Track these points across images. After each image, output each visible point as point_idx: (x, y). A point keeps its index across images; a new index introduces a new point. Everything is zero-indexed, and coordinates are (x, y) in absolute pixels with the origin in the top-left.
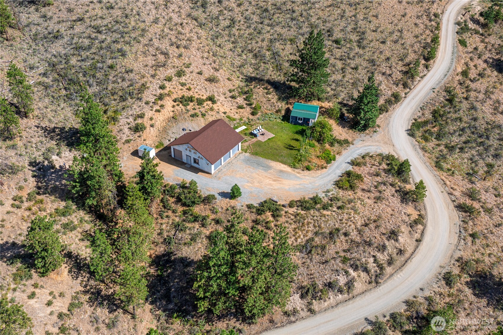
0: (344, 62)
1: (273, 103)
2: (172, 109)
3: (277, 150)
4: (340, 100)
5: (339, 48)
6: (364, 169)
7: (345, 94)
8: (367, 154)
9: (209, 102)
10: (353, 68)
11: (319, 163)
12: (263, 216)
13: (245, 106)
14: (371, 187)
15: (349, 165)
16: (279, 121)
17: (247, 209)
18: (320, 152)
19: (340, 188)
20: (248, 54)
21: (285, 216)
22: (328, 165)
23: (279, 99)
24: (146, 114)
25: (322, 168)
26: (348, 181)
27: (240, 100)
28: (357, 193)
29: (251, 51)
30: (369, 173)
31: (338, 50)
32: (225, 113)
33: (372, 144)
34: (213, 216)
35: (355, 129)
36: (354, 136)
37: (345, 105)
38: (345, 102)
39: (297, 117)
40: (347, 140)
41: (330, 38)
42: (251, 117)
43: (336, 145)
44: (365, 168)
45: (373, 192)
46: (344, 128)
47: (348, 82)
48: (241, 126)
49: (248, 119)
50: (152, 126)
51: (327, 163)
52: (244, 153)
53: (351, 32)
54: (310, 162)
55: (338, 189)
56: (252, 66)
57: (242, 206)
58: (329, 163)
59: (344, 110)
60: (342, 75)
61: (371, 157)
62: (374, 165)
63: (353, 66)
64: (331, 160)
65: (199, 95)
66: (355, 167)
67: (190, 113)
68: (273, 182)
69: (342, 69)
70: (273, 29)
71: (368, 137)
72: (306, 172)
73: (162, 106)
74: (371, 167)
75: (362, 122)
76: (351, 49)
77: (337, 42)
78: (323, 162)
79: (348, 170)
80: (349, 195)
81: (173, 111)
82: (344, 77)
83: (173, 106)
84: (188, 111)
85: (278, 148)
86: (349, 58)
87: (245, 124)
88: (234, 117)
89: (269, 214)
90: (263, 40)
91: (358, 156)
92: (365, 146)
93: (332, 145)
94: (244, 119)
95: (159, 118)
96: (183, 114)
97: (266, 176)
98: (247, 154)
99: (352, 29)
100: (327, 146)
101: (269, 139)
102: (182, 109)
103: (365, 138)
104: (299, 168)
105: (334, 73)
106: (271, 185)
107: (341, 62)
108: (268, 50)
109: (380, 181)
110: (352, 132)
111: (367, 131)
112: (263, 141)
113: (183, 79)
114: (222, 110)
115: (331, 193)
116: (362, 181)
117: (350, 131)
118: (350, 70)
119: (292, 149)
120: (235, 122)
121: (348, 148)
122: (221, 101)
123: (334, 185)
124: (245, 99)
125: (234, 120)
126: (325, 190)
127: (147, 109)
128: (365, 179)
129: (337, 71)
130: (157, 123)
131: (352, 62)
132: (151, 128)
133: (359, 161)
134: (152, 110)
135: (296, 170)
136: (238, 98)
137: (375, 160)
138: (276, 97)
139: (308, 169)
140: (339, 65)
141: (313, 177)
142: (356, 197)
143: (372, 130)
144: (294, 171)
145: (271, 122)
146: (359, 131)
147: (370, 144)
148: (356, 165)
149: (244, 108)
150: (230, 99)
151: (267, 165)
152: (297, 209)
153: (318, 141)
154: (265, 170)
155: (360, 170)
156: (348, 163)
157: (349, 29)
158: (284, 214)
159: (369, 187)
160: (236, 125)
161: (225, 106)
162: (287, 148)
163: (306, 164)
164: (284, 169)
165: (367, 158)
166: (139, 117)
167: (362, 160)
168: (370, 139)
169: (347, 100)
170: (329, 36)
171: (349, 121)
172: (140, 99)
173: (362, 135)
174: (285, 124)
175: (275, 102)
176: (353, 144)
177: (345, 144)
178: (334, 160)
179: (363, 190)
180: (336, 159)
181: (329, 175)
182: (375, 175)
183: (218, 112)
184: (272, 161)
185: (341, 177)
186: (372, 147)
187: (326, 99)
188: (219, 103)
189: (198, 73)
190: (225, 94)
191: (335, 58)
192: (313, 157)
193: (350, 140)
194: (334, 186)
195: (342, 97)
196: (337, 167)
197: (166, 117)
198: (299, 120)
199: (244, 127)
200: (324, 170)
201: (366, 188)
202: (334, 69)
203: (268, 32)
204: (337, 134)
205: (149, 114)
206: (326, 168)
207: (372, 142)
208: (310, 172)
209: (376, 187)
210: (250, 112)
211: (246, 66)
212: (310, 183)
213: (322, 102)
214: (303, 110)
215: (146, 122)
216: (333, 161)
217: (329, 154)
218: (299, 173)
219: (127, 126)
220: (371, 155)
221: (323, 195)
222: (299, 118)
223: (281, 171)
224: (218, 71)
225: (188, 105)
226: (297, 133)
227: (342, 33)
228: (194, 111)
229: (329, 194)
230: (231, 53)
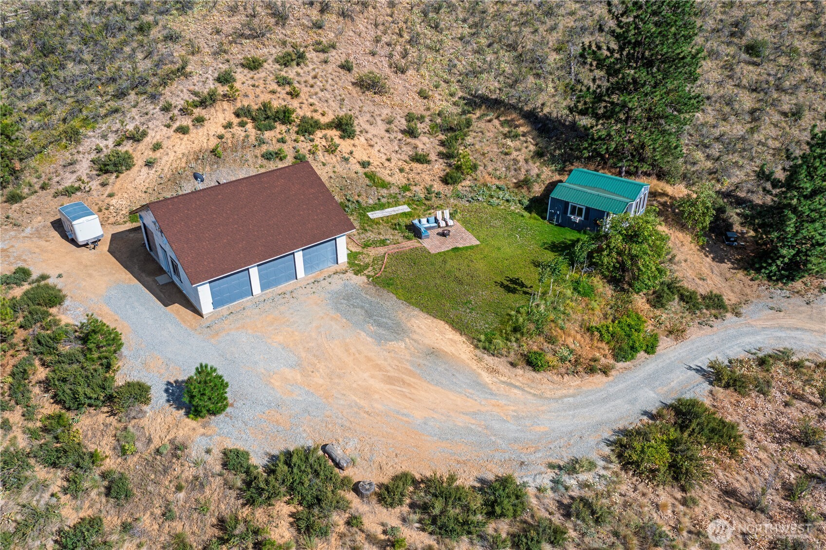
0: (761, 96)
1: (516, 161)
2: (221, 131)
3: (460, 282)
4: (727, 184)
5: (755, 64)
6: (755, 407)
7: (747, 175)
8: (782, 356)
9: (334, 133)
10: (785, 114)
11: (587, 352)
12: (259, 515)
13: (433, 157)
14: (767, 484)
15: (698, 378)
16: (515, 208)
17: (218, 468)
18: (605, 316)
19: (627, 464)
20: (502, 53)
21: (342, 536)
22: (620, 365)
23: (539, 154)
24: (151, 133)
25: (591, 370)
26: (673, 445)
27: (427, 144)
28: (694, 502)
29: (512, 47)
30: (771, 426)
31: (751, 68)
32: (364, 164)
33: (808, 326)
34: (111, 463)
35: (758, 271)
36: (748, 291)
37: (739, 202)
38: (742, 195)
39: (567, 203)
40: (719, 297)
41: (735, 40)
42: (438, 187)
43: (675, 304)
44: (761, 401)
45: (774, 511)
46: (721, 261)
47: (764, 145)
48: (397, 204)
49: (429, 190)
50: (149, 164)
51: (617, 357)
52: (350, 274)
53: (800, 32)
54: (551, 340)
55: (616, 467)
56: (502, 79)
57: (208, 452)
58: (625, 358)
59: (734, 215)
60: (749, 126)
61: (796, 366)
62: (801, 398)
63: (786, 108)
64: (633, 348)
65: (316, 111)
66: (720, 391)
67: (264, 148)
68: (376, 384)
69: (752, 112)
70: (585, 9)
71: (797, 300)
72: (523, 374)
73: (200, 121)
74: (787, 404)
75: (784, 252)
76: (790, 69)
77: (752, 49)
78: (603, 353)
79: (688, 396)
80: (658, 507)
81: (221, 137)
82: (752, 131)
83: (229, 126)
84: (262, 142)
85: (466, 279)
86: (778, 88)
87: (411, 202)
88: (389, 179)
89: (283, 509)
90: (553, 29)
91: (742, 356)
92: (781, 328)
93: (657, 300)
94: (413, 188)
95: (176, 149)
96: (243, 148)
97: (369, 359)
98: (361, 280)
99: (803, 27)
100: (640, 302)
101: (456, 249)
102: (247, 136)
103: (784, 304)
104: (499, 355)
105: (725, 120)
106: (367, 393)
107: (754, 95)
108: (558, 50)
109: (813, 469)
110: (747, 280)
111: (798, 285)
112: (433, 252)
113: (291, 73)
114: (361, 154)
115: (583, 477)
116: (733, 453)
117: (740, 274)
118: (776, 117)
119: (513, 291)
120: (384, 192)
121: (717, 323)
122: (369, 136)
123: (609, 443)
124: (442, 143)
125: (385, 185)
126: (564, 458)
127: (158, 123)
128: (750, 445)
129: (737, 115)
130: (165, 158)
131: (787, 98)
132: (145, 170)
133: (744, 371)
134: (168, 126)
135: (489, 360)
136: (424, 139)
137: (808, 382)
138: (532, 148)
139: (532, 362)
140: (747, 101)
141: (540, 397)
142: (686, 522)
143: (816, 282)
144: (480, 360)
145: (490, 209)
146: (769, 278)
147: (799, 325)
148: (727, 386)
149: (428, 162)
150: (400, 136)
151: (398, 325)
152: (404, 520)
153: (614, 281)
154: (379, 339)
155: (737, 404)
156: (699, 370)
157: (795, 24)
158: (342, 528)
159: (759, 484)
160: (384, 200)
161: (377, 148)
162: (502, 285)
163: (533, 344)
164: (448, 349)
165: (778, 369)
166: (128, 138)
167: (756, 371)
168: (805, 308)
169: (749, 191)
170: (733, 34)
171: (744, 248)
172: (153, 97)
173: (779, 293)
174: (532, 220)
175: (521, 158)
176: (738, 314)
177: (708, 307)
178: (650, 349)
179: (729, 493)
180: (660, 349)
181: (605, 400)
182: (794, 439)
183: (346, 160)
184: (423, 315)
185: (652, 417)
186: (806, 336)
187: (684, 177)
188: (361, 140)
189: (342, 67)
190: (390, 122)
191: (738, 86)
192: (573, 328)
193: (730, 298)
194: (607, 451)
195: (735, 180)
196: (650, 380)
197: (196, 147)
198: (573, 213)
199: (405, 208)
200: (599, 378)
201: (744, 489)
202: (727, 109)
203: (572, 13)
204: (690, 274)
205: (157, 132)
206: (605, 371)
207: (811, 318)
208: (537, 376)
209: (790, 492)
210: (442, 174)
211: (485, 76)
212: (517, 418)
213: (668, 182)
214: (594, 188)
215: (140, 152)
216: (642, 354)
217: (633, 328)
218: (493, 371)
219: (93, 156)
220: (795, 359)
221: (545, 481)
222: (574, 208)
223: (433, 353)
224: (403, 72)
225: (271, 128)
226: (554, 247)
227: (773, 32)
228: (279, 146)
229: (571, 481)
230: (460, 45)
